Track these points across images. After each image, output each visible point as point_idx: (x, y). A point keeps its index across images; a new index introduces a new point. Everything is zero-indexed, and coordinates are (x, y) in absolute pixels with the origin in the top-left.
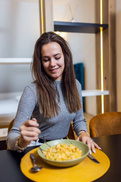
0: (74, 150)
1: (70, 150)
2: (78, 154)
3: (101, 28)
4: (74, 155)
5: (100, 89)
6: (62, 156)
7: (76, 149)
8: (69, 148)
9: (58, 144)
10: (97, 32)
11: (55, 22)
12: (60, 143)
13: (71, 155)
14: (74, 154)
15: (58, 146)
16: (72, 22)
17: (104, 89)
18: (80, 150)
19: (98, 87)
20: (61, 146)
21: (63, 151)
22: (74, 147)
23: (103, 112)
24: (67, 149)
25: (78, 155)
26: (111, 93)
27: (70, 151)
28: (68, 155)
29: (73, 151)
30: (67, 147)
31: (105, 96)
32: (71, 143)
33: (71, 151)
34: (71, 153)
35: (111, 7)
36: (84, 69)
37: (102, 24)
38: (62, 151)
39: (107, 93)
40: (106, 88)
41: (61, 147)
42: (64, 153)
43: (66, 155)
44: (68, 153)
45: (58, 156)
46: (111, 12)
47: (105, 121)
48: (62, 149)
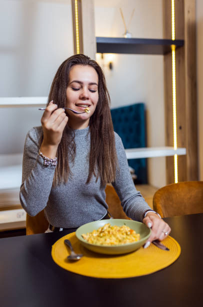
0: (129, 233)
1: (123, 232)
2: (134, 237)
3: (173, 47)
4: (129, 239)
5: (172, 145)
6: (111, 239)
7: (131, 231)
8: (122, 229)
9: (105, 225)
10: (167, 53)
11: (98, 38)
12: (108, 224)
13: (124, 238)
14: (128, 237)
15: (105, 228)
16: (126, 37)
17: (178, 146)
18: (137, 233)
19: (169, 143)
20: (109, 227)
21: (113, 234)
22: (129, 229)
23: (176, 181)
24: (119, 231)
25: (134, 239)
26: (189, 151)
27: (123, 234)
28: (120, 239)
29: (127, 234)
30: (118, 228)
31: (180, 157)
32: (125, 224)
33: (125, 234)
34: (125, 236)
35: (189, 12)
36: (145, 113)
37: (175, 40)
38: (111, 233)
39: (183, 151)
40: (181, 144)
41: (109, 229)
42: (115, 235)
43: (117, 238)
44: (119, 236)
45: (105, 240)
46: (189, 20)
47: (178, 195)
48: (111, 231)
